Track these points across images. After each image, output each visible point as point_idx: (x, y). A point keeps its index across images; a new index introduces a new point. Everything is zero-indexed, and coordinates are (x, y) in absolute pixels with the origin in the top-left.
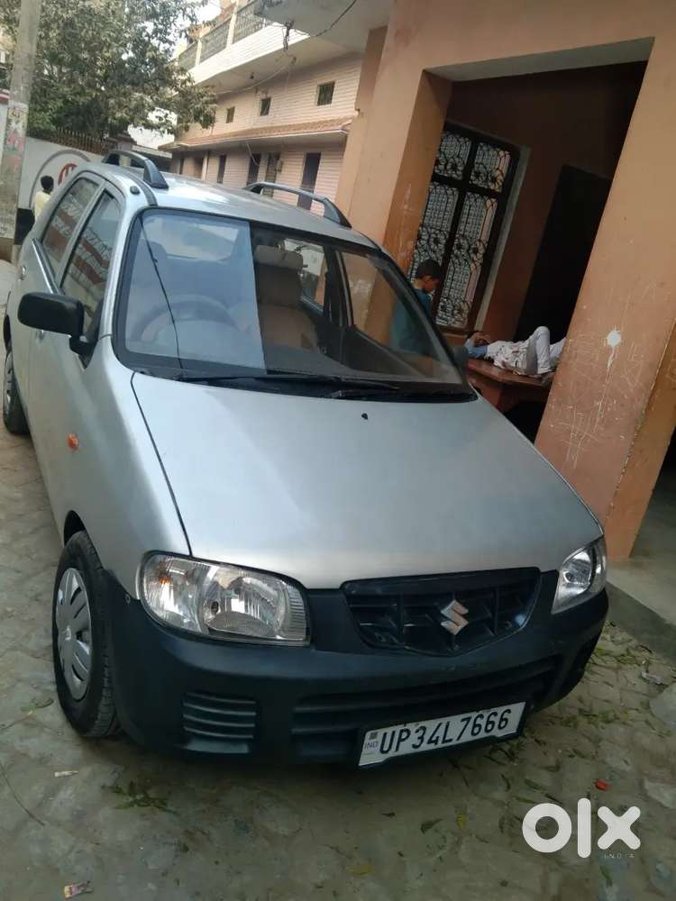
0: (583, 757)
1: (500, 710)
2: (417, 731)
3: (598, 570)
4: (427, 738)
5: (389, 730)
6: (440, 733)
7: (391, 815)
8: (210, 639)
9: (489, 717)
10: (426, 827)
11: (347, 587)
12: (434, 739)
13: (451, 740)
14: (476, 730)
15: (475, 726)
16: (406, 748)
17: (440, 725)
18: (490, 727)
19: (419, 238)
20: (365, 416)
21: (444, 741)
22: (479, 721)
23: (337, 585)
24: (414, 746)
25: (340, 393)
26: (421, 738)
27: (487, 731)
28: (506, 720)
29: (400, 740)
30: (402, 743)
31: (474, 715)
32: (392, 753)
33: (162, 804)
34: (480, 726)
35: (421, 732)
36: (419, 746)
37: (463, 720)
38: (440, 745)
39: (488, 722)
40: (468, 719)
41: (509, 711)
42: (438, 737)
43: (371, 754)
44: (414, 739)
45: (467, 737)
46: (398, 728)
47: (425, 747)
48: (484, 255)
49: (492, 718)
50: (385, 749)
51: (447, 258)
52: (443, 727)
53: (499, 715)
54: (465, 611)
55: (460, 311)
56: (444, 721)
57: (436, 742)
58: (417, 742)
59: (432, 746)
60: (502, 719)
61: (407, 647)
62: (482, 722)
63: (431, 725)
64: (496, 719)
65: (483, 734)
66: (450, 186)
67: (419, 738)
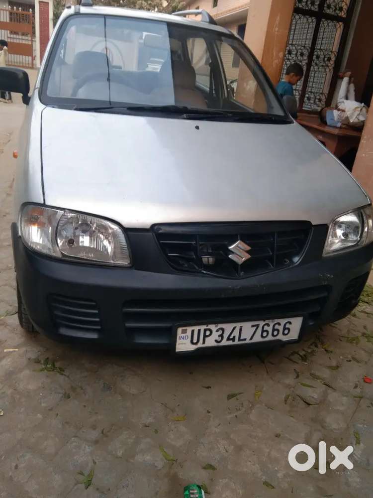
0: (358, 362)
1: (283, 321)
2: (217, 331)
3: (366, 229)
4: (226, 336)
5: (196, 328)
6: (236, 333)
7: (208, 388)
8: (63, 260)
9: (274, 326)
10: (230, 397)
11: (156, 227)
12: (231, 337)
13: (245, 340)
14: (265, 334)
15: (263, 331)
16: (210, 342)
17: (234, 328)
18: (275, 333)
19: (290, 52)
20: (197, 128)
21: (240, 340)
22: (266, 328)
23: (148, 227)
24: (216, 341)
25: (185, 116)
26: (221, 336)
27: (273, 335)
28: (289, 329)
29: (205, 336)
30: (207, 339)
31: (262, 323)
32: (200, 345)
33: (61, 370)
34: (267, 332)
35: (220, 332)
36: (221, 341)
37: (253, 326)
38: (236, 342)
39: (274, 330)
40: (258, 326)
41: (290, 323)
42: (234, 337)
43: (184, 344)
44: (215, 335)
45: (258, 338)
46: (203, 328)
47: (225, 342)
48: (336, 62)
49: (277, 327)
50: (195, 341)
51: (309, 65)
52: (238, 330)
53: (283, 325)
54: (248, 248)
55: (320, 100)
56: (238, 325)
57: (233, 339)
58: (219, 339)
59: (230, 343)
60: (285, 328)
61: (205, 272)
62: (270, 329)
63: (228, 327)
64: (281, 328)
65: (270, 338)
66: (311, 16)
67: (219, 336)
